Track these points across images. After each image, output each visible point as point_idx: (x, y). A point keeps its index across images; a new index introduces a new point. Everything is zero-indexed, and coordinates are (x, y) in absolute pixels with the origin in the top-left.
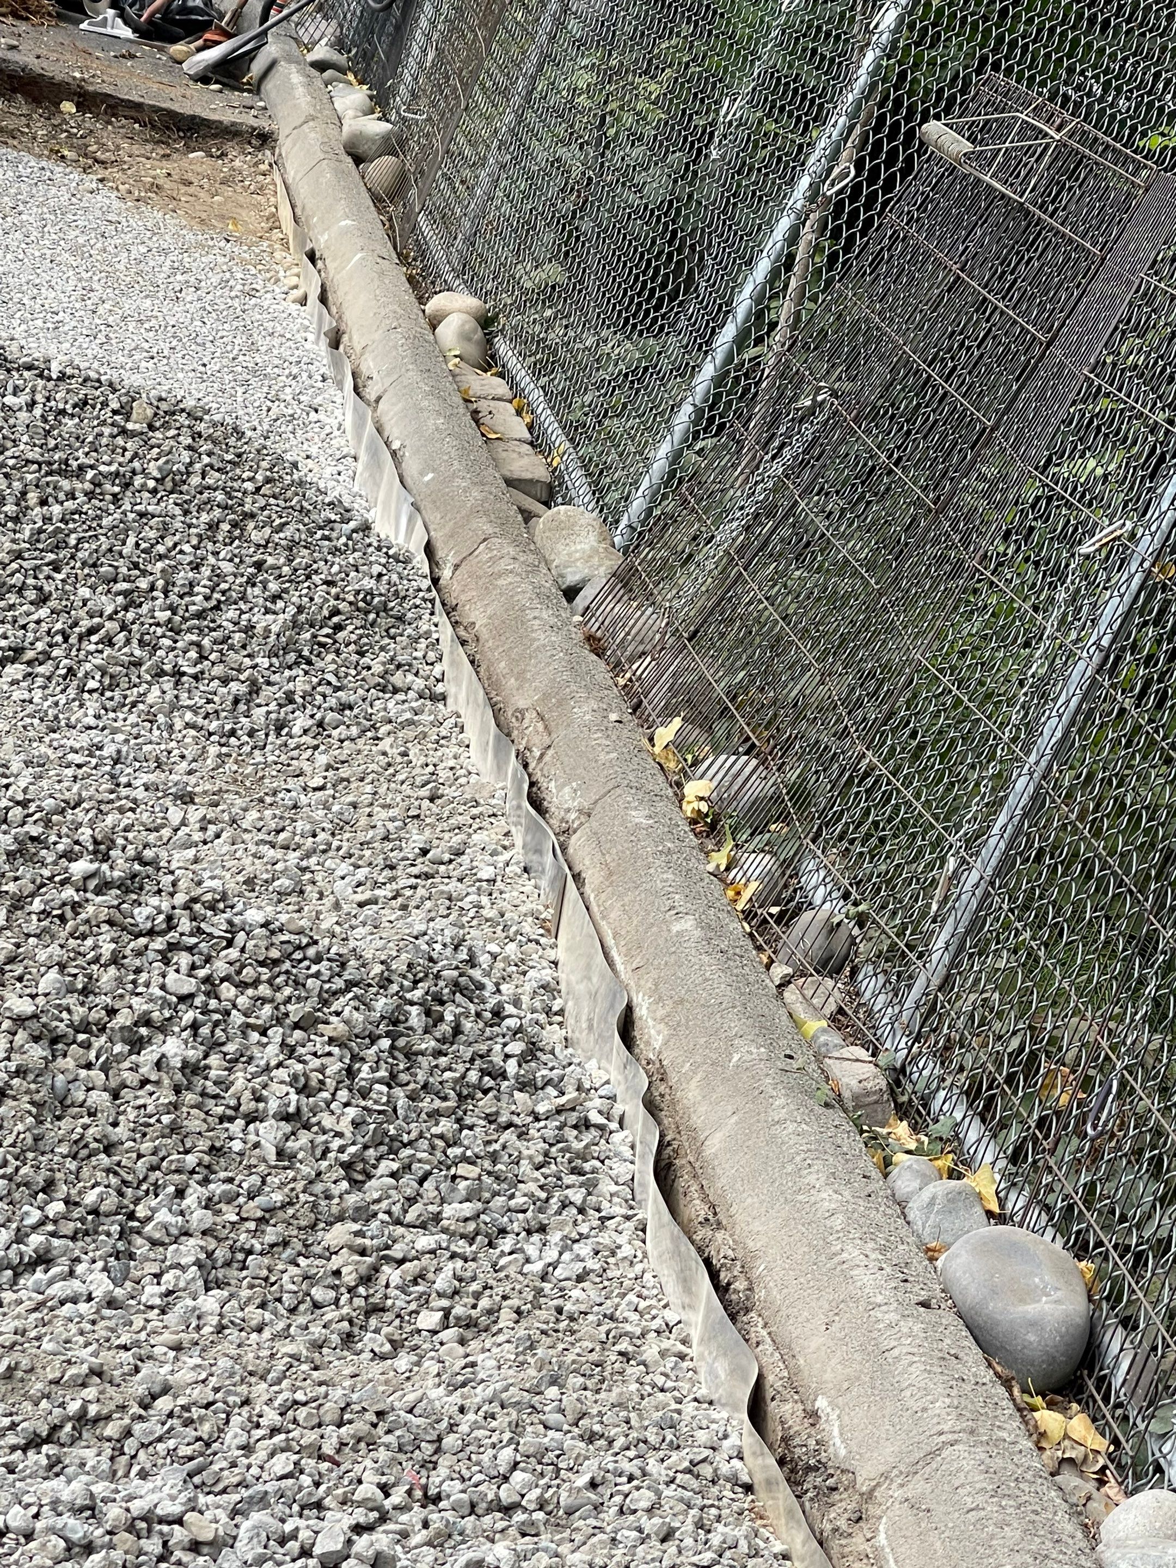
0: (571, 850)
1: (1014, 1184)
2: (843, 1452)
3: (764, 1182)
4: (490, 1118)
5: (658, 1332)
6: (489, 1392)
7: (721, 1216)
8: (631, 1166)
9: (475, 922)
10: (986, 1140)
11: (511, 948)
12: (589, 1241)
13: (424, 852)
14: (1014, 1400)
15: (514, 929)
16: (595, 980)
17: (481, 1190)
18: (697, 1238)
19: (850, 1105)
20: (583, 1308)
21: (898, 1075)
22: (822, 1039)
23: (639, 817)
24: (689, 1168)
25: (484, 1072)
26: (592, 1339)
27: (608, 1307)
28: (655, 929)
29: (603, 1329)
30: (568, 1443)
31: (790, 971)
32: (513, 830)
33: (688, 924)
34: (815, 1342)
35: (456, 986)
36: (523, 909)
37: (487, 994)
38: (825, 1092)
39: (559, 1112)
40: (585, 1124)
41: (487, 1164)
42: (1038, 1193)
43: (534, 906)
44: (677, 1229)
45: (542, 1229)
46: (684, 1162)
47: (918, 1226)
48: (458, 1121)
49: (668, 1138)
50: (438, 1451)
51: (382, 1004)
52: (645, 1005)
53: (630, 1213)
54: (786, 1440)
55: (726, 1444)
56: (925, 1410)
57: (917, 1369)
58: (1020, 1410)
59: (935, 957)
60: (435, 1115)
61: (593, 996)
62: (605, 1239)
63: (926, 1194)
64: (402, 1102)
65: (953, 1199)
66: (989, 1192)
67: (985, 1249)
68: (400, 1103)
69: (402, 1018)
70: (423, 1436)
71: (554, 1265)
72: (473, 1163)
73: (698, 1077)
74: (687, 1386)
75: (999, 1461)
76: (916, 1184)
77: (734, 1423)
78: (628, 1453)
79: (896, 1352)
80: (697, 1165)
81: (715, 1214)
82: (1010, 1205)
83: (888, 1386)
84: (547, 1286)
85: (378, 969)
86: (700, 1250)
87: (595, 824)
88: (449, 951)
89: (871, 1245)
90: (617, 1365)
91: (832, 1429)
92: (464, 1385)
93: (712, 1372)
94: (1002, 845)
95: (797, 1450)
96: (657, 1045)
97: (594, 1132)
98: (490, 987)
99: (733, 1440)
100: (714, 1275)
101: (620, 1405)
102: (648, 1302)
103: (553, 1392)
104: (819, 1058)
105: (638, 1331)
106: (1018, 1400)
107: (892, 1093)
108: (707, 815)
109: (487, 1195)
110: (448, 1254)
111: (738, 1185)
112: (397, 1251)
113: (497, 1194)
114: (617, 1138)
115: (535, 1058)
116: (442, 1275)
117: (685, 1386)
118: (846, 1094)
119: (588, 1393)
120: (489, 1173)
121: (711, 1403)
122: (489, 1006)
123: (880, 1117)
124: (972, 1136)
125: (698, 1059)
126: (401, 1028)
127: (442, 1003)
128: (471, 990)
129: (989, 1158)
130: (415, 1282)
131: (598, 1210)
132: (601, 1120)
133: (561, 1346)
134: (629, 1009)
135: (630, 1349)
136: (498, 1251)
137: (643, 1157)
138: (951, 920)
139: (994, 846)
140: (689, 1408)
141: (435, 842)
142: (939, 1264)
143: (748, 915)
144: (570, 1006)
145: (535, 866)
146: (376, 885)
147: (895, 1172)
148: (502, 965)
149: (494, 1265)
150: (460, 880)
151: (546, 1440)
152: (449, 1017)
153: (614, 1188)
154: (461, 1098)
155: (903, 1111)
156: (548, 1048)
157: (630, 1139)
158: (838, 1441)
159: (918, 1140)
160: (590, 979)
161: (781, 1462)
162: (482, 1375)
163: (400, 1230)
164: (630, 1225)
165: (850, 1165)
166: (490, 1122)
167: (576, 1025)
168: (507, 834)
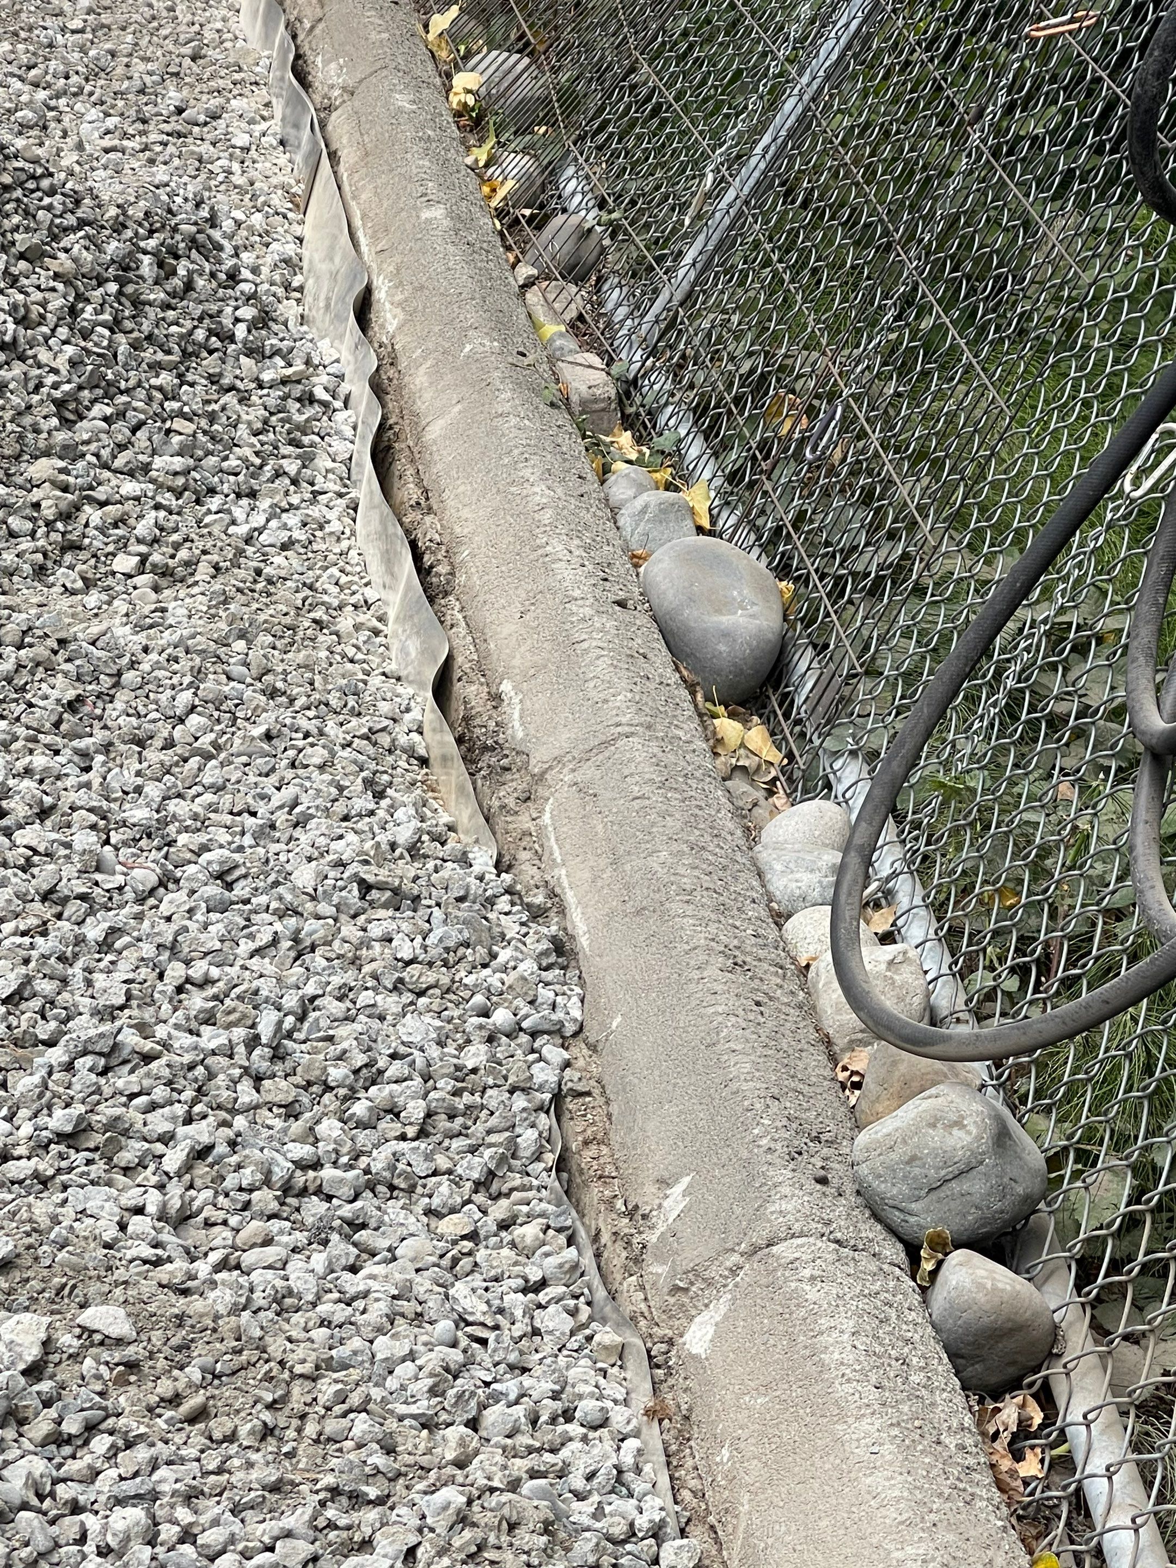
0: (330, 128)
1: (728, 503)
2: (520, 735)
3: (480, 471)
4: (213, 379)
5: (356, 607)
6: (175, 638)
7: (433, 501)
8: (350, 446)
9: (223, 188)
10: (705, 457)
11: (257, 219)
12: (298, 512)
13: (180, 111)
14: (696, 706)
15: (262, 199)
16: (337, 260)
17: (194, 447)
18: (406, 520)
19: (577, 409)
20: (283, 573)
21: (628, 387)
22: (558, 343)
23: (402, 100)
24: (407, 453)
25: (211, 333)
26: (287, 603)
27: (309, 577)
28: (404, 214)
29: (300, 596)
30: (248, 693)
31: (535, 272)
32: (274, 101)
33: (437, 212)
34: (507, 629)
35: (193, 242)
36: (274, 181)
37: (224, 256)
38: (552, 393)
39: (284, 382)
40: (308, 399)
41: (204, 423)
42: (749, 513)
43: (286, 179)
44: (386, 509)
45: (253, 494)
46: (403, 446)
47: (627, 532)
48: (180, 376)
49: (391, 421)
50: (116, 685)
51: (113, 247)
52: (384, 289)
53: (344, 490)
54: (467, 719)
55: (407, 717)
56: (606, 701)
57: (603, 663)
58: (701, 715)
59: (681, 273)
60: (156, 367)
61: (334, 276)
62: (315, 512)
63: (639, 503)
64: (123, 349)
65: (665, 510)
66: (702, 508)
67: (689, 557)
68: (121, 349)
69: (133, 265)
70: (102, 668)
71: (260, 530)
72: (191, 420)
73: (429, 363)
74: (377, 660)
75: (671, 757)
76: (631, 493)
77: (419, 700)
78: (308, 713)
79: (585, 645)
80: (415, 450)
81: (427, 499)
82: (721, 523)
83: (572, 675)
84: (250, 550)
85: (113, 212)
86: (407, 532)
87: (357, 103)
88: (189, 206)
89: (577, 542)
90: (309, 632)
91: (513, 712)
92: (151, 627)
93: (404, 650)
94: (762, 165)
95: (477, 731)
96: (391, 328)
97: (317, 408)
98: (229, 249)
99: (415, 714)
100: (417, 557)
101: (306, 667)
102: (350, 578)
103: (240, 645)
104: (552, 360)
105: (335, 603)
106: (700, 705)
107: (621, 403)
108: (473, 109)
109: (200, 453)
110: (152, 503)
111: (454, 473)
112: (101, 493)
113: (211, 453)
114: (340, 416)
115: (266, 326)
116: (143, 522)
117: (375, 660)
118: (574, 398)
119: (276, 653)
120: (205, 432)
121: (399, 679)
122: (224, 268)
123: (605, 426)
124: (694, 452)
125: (431, 345)
126: (131, 275)
127: (177, 257)
128: (210, 250)
129: (707, 475)
130: (115, 526)
131: (312, 484)
132: (326, 397)
133: (255, 606)
134: (368, 291)
135: (325, 618)
136: (204, 509)
137: (363, 438)
138: (701, 238)
139: (756, 164)
140: (376, 681)
141: (192, 102)
142: (642, 570)
143: (500, 213)
144: (310, 286)
145: (292, 140)
146: (125, 136)
147: (612, 478)
148: (245, 233)
149: (199, 522)
150: (214, 144)
151: (226, 689)
152: (182, 272)
153: (330, 464)
154: (186, 355)
155: (628, 422)
156: (281, 319)
157: (353, 419)
158: (517, 724)
159: (640, 452)
160: (332, 259)
161: (460, 740)
162: (171, 621)
163: (107, 474)
164: (342, 502)
165: (567, 464)
166: (212, 383)
167: (314, 301)
168: (268, 105)
